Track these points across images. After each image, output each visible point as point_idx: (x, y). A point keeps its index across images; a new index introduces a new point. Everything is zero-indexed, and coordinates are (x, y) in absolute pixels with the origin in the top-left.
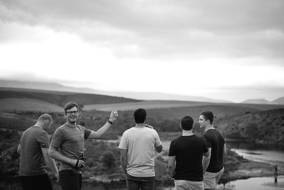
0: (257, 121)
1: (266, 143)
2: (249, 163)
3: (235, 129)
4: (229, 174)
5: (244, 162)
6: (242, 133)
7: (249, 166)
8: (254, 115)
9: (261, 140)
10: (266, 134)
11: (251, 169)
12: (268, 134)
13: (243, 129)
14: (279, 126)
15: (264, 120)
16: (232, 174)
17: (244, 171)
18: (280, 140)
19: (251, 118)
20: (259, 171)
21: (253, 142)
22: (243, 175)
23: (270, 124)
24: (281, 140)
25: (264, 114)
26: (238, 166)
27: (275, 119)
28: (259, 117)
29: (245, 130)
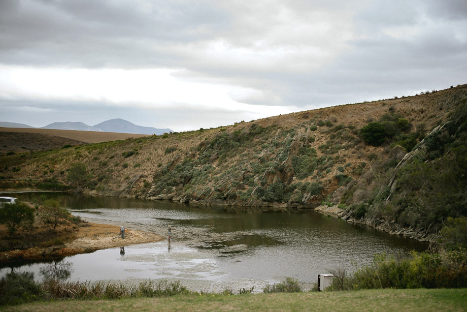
0: (85, 160)
1: (100, 194)
2: (91, 228)
3: (49, 173)
4: (66, 247)
5: (83, 226)
6: (60, 179)
7: (93, 233)
8: (78, 150)
9: (93, 189)
10: (100, 180)
11: (96, 236)
12: (104, 179)
13: (62, 173)
14: (120, 168)
15: (96, 159)
16: (69, 246)
17: (86, 240)
18: (122, 189)
19: (74, 156)
20: (109, 239)
21: (80, 193)
22: (87, 246)
23: (105, 164)
24: (124, 190)
25: (95, 148)
26: (76, 232)
27: (112, 157)
28: (86, 153)
29: (67, 173)
